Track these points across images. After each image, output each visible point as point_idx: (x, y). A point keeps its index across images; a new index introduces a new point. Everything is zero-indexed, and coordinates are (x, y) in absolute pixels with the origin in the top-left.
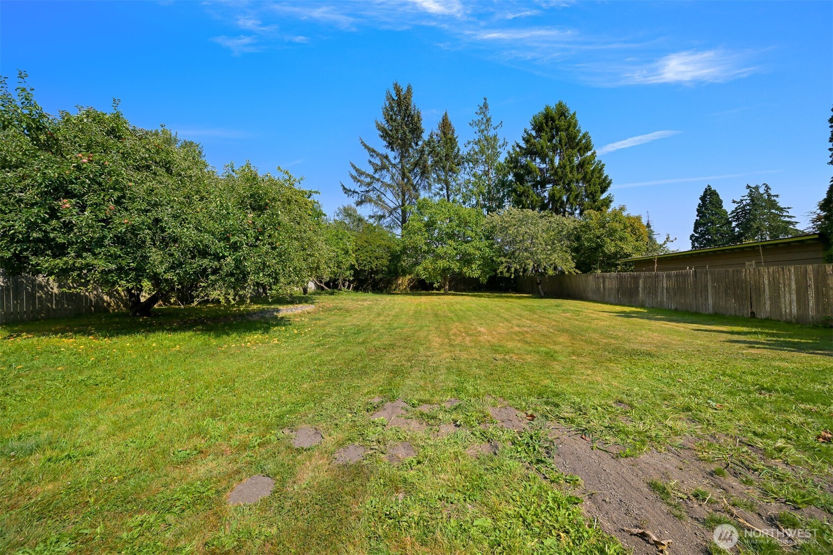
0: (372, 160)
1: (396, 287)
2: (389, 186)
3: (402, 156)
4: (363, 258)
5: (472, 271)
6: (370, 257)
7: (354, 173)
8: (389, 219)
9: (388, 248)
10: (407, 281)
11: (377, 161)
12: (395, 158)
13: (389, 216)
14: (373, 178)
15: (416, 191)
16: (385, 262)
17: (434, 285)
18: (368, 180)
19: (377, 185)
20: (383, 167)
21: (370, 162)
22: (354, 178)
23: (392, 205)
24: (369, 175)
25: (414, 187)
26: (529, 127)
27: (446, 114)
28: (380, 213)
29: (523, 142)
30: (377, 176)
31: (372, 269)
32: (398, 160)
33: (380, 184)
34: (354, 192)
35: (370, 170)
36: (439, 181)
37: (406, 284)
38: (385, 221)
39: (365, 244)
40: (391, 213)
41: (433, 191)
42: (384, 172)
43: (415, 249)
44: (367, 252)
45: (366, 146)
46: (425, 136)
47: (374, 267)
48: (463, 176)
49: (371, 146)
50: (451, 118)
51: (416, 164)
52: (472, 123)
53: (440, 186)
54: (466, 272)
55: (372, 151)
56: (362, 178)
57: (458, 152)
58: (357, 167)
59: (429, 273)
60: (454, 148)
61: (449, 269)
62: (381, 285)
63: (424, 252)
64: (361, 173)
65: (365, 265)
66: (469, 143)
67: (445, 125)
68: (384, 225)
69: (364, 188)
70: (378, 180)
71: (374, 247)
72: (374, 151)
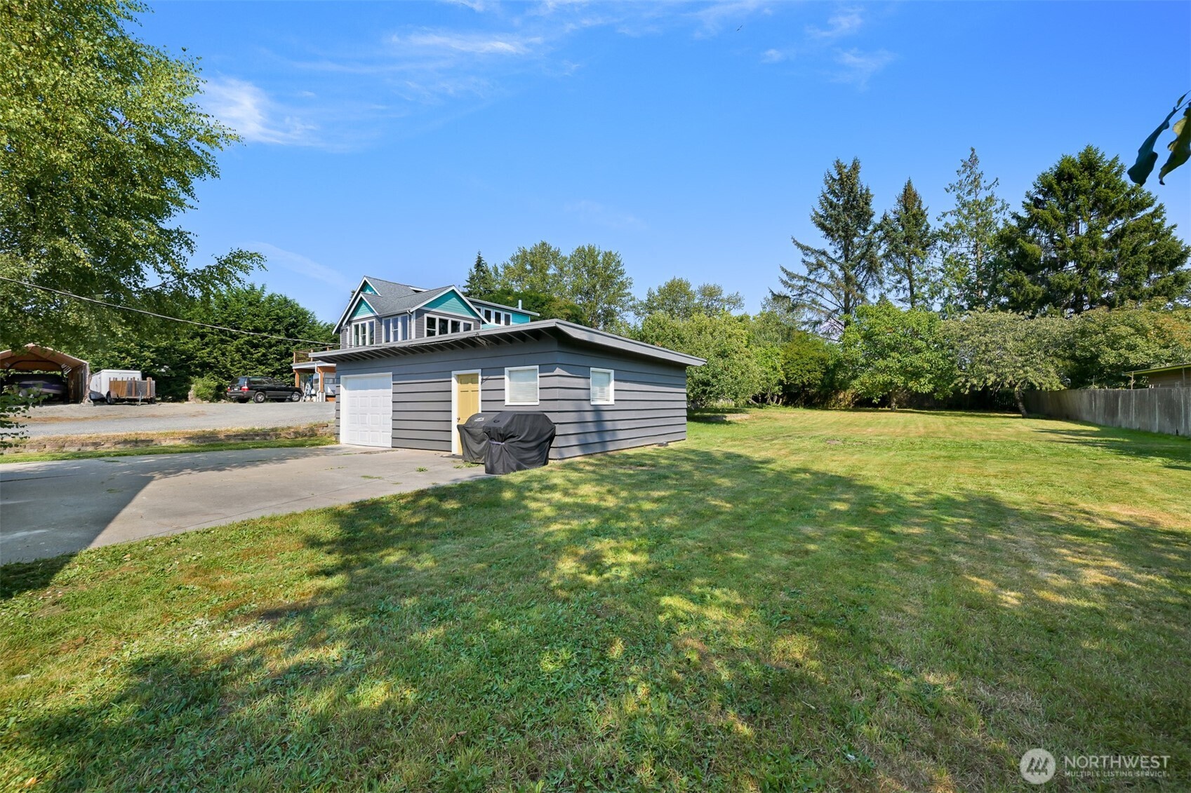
0: (807, 259)
1: (836, 403)
2: (826, 286)
3: (846, 250)
4: (793, 372)
5: (921, 386)
6: (801, 370)
7: (785, 278)
8: (827, 324)
9: (822, 360)
10: (850, 395)
11: (812, 260)
12: (836, 252)
13: (827, 321)
14: (808, 280)
15: (862, 290)
16: (819, 375)
17: (874, 401)
18: (801, 283)
19: (813, 287)
20: (820, 265)
21: (804, 261)
22: (785, 283)
23: (833, 307)
24: (802, 277)
25: (859, 286)
26: (1033, 191)
27: (909, 182)
28: (815, 318)
29: (1024, 210)
30: (812, 277)
31: (803, 382)
32: (840, 253)
33: (816, 285)
34: (785, 297)
35: (804, 272)
36: (896, 270)
37: (850, 399)
38: (822, 327)
39: (796, 357)
40: (829, 317)
41: (886, 287)
42: (821, 271)
43: (853, 362)
44: (798, 365)
45: (798, 245)
46: (877, 219)
47: (805, 381)
48: (935, 260)
49: (805, 244)
50: (916, 187)
51: (863, 256)
52: (949, 187)
53: (898, 277)
54: (911, 387)
55: (805, 249)
56: (794, 282)
57: (927, 229)
58: (789, 270)
59: (867, 388)
60: (921, 225)
61: (891, 383)
62: (817, 400)
63: (862, 365)
64: (792, 276)
65: (796, 379)
66: (944, 215)
67: (909, 198)
68: (820, 332)
69: (795, 292)
70: (813, 281)
71: (806, 360)
72: (808, 249)
